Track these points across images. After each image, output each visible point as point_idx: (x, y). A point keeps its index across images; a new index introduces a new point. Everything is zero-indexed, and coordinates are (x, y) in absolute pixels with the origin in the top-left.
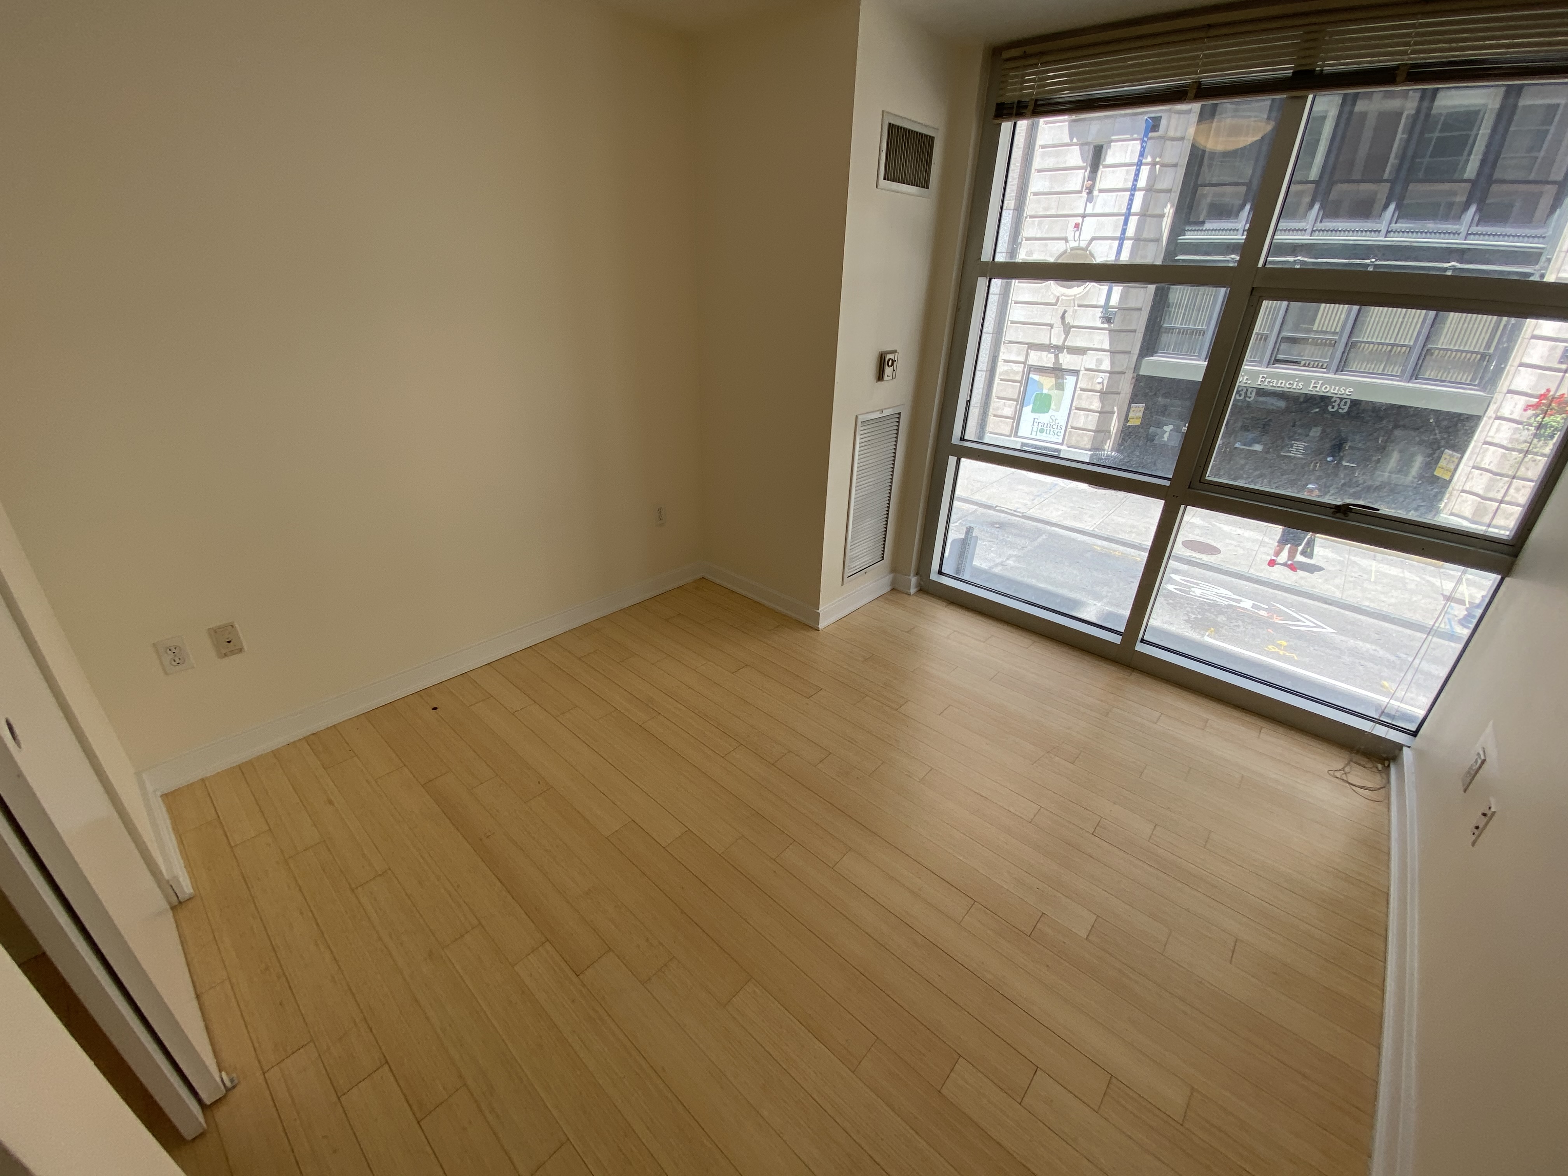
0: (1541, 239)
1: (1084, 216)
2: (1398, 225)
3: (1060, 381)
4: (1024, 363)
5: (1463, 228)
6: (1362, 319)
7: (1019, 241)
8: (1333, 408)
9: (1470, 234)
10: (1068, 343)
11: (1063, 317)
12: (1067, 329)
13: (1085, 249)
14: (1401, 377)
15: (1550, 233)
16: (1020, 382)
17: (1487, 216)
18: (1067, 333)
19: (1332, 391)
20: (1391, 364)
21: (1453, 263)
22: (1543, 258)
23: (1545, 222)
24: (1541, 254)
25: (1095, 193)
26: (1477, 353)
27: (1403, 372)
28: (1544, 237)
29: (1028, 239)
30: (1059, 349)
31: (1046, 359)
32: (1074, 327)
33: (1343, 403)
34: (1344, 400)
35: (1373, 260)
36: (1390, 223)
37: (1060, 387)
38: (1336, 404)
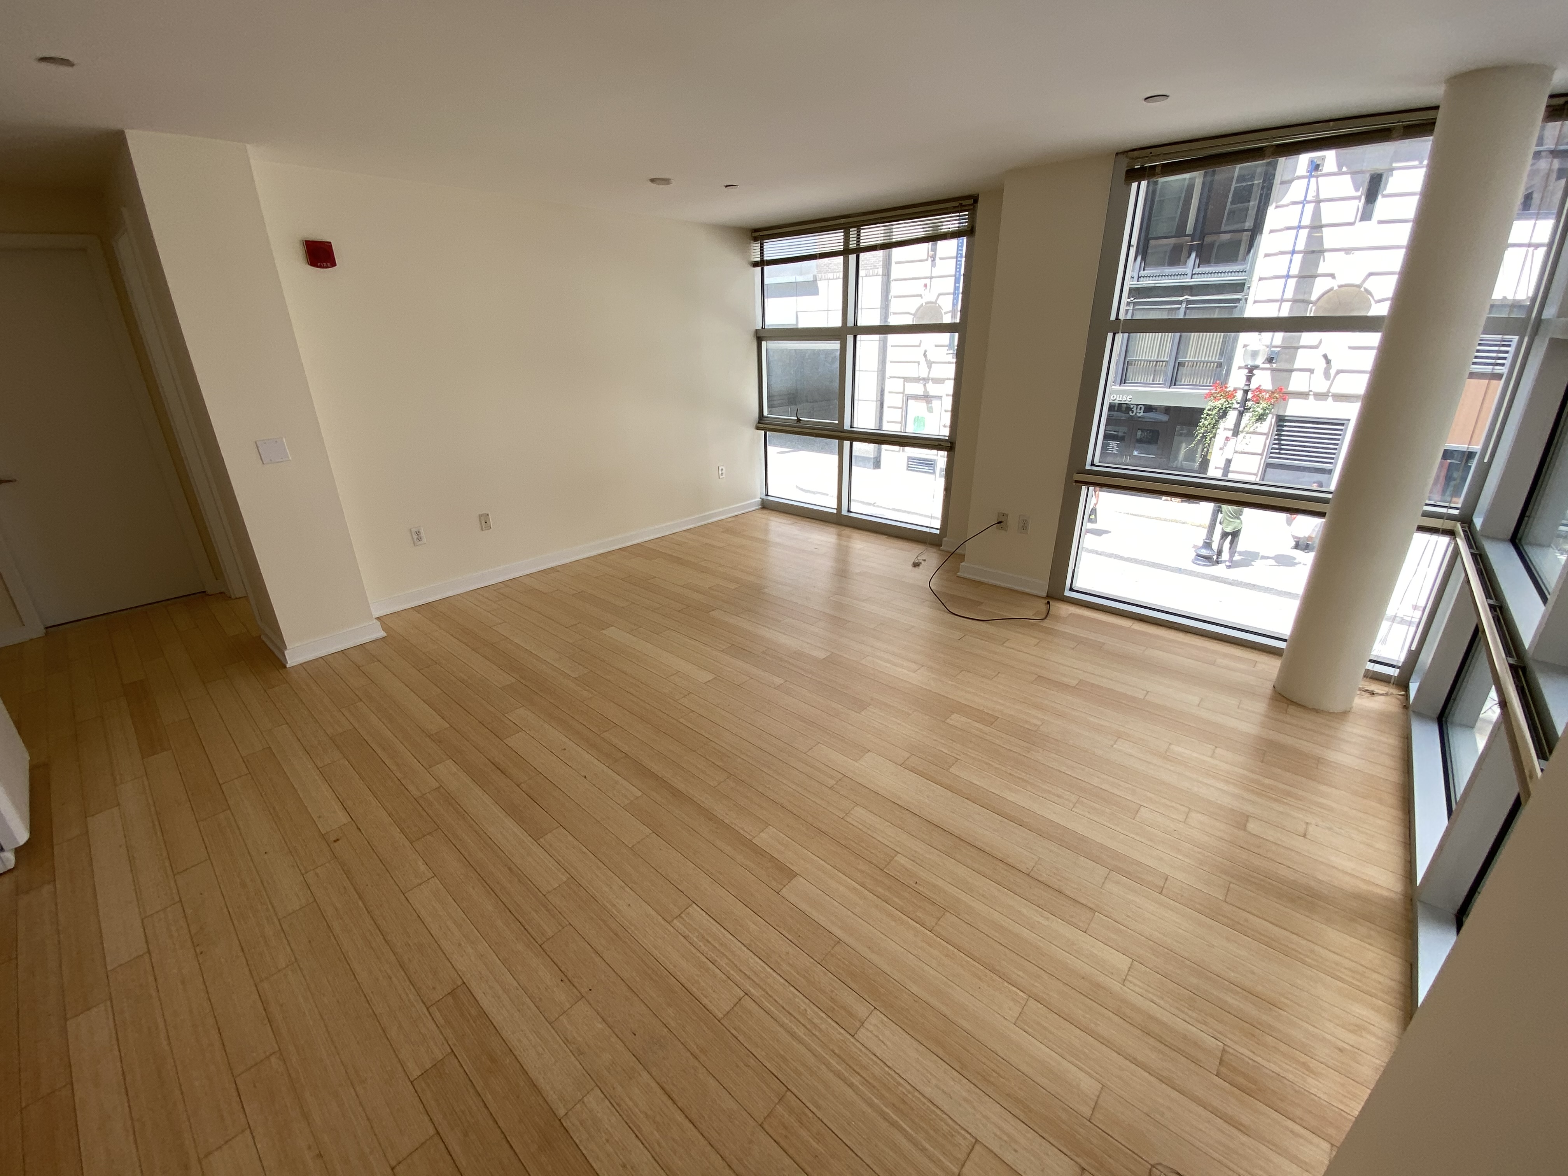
0: (1244, 273)
1: (931, 278)
2: (1145, 272)
3: (930, 405)
4: (903, 393)
5: (1188, 270)
6: (1133, 343)
7: (890, 298)
8: (1132, 413)
9: (1195, 274)
10: (931, 376)
11: (925, 355)
12: (930, 364)
13: (935, 303)
14: (1164, 385)
15: (1248, 268)
16: (902, 408)
17: (1204, 259)
18: (930, 368)
19: (1118, 399)
20: (1157, 375)
21: (1186, 297)
22: (1246, 287)
23: (1244, 259)
24: (1244, 284)
25: (937, 259)
26: (1214, 362)
27: (1165, 381)
28: (1245, 271)
29: (895, 297)
30: (926, 380)
31: (916, 389)
32: (934, 363)
33: (1138, 409)
34: (1139, 407)
35: (1132, 299)
36: (1140, 271)
37: (930, 410)
38: (1134, 409)
